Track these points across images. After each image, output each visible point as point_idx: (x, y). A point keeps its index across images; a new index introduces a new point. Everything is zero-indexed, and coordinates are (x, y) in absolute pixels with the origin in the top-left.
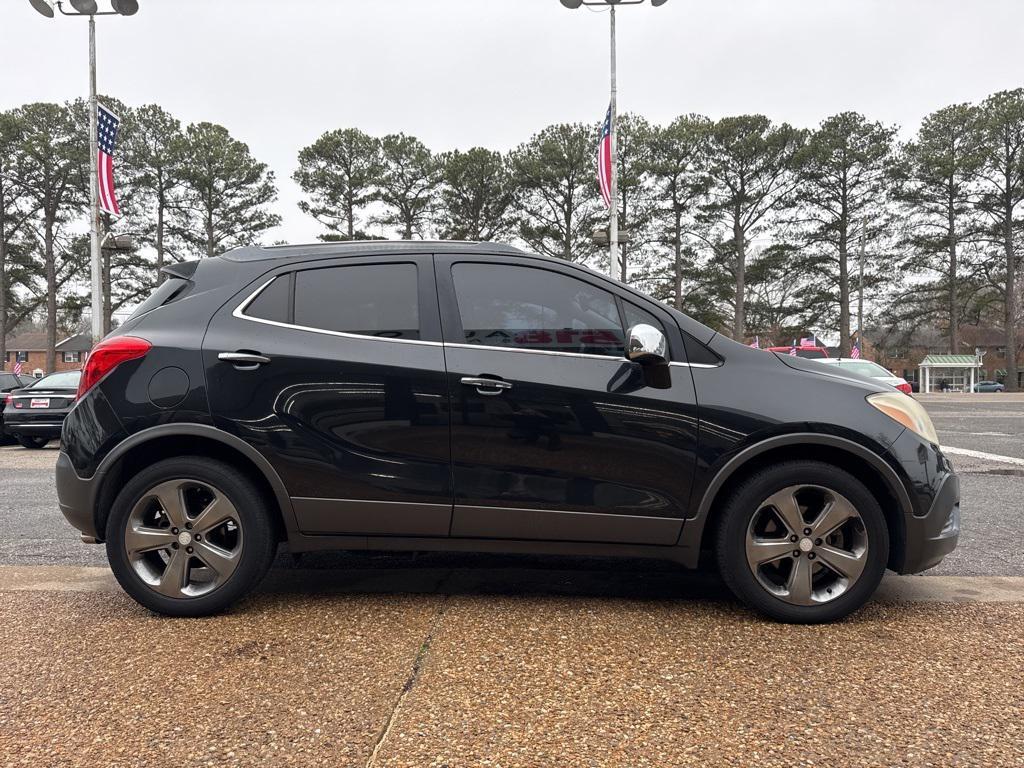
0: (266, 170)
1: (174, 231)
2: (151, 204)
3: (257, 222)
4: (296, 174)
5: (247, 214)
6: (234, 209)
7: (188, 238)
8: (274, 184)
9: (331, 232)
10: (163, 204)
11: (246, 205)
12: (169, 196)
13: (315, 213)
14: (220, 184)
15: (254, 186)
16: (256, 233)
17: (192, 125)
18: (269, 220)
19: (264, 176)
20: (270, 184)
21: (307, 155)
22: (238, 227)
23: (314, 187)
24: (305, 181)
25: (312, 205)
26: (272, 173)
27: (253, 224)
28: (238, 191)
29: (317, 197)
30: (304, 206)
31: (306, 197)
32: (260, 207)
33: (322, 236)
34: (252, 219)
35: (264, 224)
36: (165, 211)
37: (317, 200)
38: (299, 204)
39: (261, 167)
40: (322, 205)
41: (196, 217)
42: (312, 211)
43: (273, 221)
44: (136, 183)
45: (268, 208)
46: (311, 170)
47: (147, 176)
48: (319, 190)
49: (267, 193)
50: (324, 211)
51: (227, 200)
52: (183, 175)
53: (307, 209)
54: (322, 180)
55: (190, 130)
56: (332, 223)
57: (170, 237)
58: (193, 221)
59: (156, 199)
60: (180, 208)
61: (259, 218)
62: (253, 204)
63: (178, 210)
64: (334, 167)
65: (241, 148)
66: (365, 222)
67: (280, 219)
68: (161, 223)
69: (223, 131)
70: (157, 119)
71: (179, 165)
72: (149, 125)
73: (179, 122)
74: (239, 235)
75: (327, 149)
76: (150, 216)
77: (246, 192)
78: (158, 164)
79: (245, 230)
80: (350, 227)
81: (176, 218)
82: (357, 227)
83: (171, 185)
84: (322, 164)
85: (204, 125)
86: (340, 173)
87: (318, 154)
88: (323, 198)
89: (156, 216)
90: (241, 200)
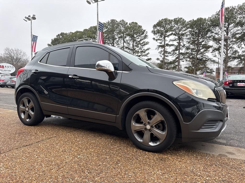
0: (146, 31)
1: (126, 48)
2: (122, 42)
3: (144, 44)
4: (152, 31)
5: (141, 42)
6: (139, 41)
7: (129, 49)
8: (147, 34)
9: (160, 44)
10: (124, 42)
11: (141, 40)
12: (125, 40)
13: (157, 40)
14: (135, 36)
15: (143, 35)
16: (143, 47)
17: (130, 23)
18: (146, 43)
19: (145, 33)
20: (146, 35)
21: (155, 26)
22: (140, 45)
23: (156, 34)
24: (154, 33)
25: (156, 38)
26: (147, 32)
27: (143, 44)
28: (139, 37)
29: (157, 36)
30: (154, 39)
31: (155, 37)
32: (144, 40)
33: (158, 46)
34: (142, 43)
35: (145, 44)
36: (125, 43)
37: (157, 37)
38: (153, 39)
39: (144, 31)
40: (158, 38)
41: (131, 44)
42: (156, 40)
43: (147, 43)
44: (119, 38)
45: (146, 40)
46: (155, 30)
47: (121, 36)
48: (158, 34)
49: (146, 37)
50: (159, 39)
51: (137, 39)
52: (128, 35)
53: (155, 39)
54: (158, 32)
55: (130, 24)
56: (161, 42)
57: (126, 49)
58: (130, 45)
59: (123, 41)
60: (128, 42)
61: (144, 43)
62: (143, 40)
63: (127, 43)
64: (161, 28)
65: (140, 27)
66: (168, 41)
67: (149, 42)
68: (124, 46)
69: (136, 23)
70: (123, 23)
71: (127, 33)
72: (121, 24)
73: (127, 23)
74: (140, 47)
75: (159, 24)
76: (122, 45)
77: (141, 37)
78: (123, 33)
79: (141, 46)
80: (165, 43)
81: (127, 45)
82: (166, 42)
83: (126, 37)
84: (158, 28)
85: (133, 23)
86: (163, 30)
87: (158, 25)
88: (159, 36)
89: (123, 45)
90: (140, 39)
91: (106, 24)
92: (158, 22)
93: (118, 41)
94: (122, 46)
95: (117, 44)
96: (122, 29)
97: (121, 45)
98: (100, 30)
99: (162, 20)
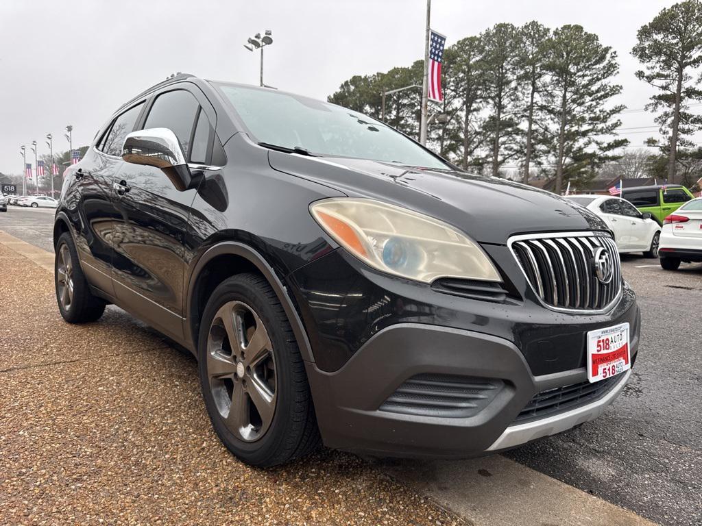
0: (610, 52)
1: (542, 108)
2: (528, 92)
3: (603, 93)
4: (634, 50)
5: (594, 88)
6: (585, 86)
7: (551, 112)
8: (617, 60)
9: (662, 92)
10: (535, 89)
11: (592, 82)
12: (539, 84)
13: (650, 79)
14: (572, 69)
15: (601, 66)
16: (601, 102)
17: (557, 29)
18: (611, 90)
19: (608, 56)
20: (613, 62)
21: (645, 32)
22: (588, 98)
23: (650, 58)
24: (640, 53)
25: (647, 73)
26: (615, 53)
27: (599, 95)
28: (587, 72)
29: (654, 66)
30: (640, 74)
31: (643, 67)
32: (604, 81)
33: (654, 97)
34: (598, 91)
35: (608, 94)
36: (536, 94)
37: (653, 68)
38: (636, 74)
39: (607, 50)
40: (657, 70)
41: (558, 96)
42: (647, 77)
43: (615, 90)
44: (519, 78)
45: (611, 81)
46: (646, 44)
47: (526, 73)
48: (655, 59)
49: (611, 69)
50: (659, 76)
51: (579, 80)
52: (549, 68)
53: (643, 77)
54: (657, 49)
55: (556, 33)
56: (664, 85)
57: (540, 113)
58: (555, 99)
59: (531, 87)
60: (547, 91)
61: (604, 89)
62: (599, 79)
63: (545, 93)
64: (669, 37)
65: (592, 38)
66: (695, 79)
67: (621, 88)
68: (532, 103)
69: (579, 28)
70: (534, 30)
71: (546, 61)
72: (529, 36)
73: (548, 30)
74: (587, 104)
75: (663, 23)
76: (526, 100)
77: (594, 71)
78: (532, 63)
79: (592, 100)
80: (680, 86)
81: (544, 99)
82: (686, 85)
83: (540, 76)
84: (659, 37)
85: (565, 27)
86: (674, 41)
87: (656, 29)
88: (658, 65)
89: (530, 99)
90: (590, 78)
91: (479, 40)
92: (658, 15)
93: (516, 89)
94: (527, 102)
95: (512, 97)
96: (530, 52)
97: (523, 102)
98: (436, 58)
99: (672, 7)
